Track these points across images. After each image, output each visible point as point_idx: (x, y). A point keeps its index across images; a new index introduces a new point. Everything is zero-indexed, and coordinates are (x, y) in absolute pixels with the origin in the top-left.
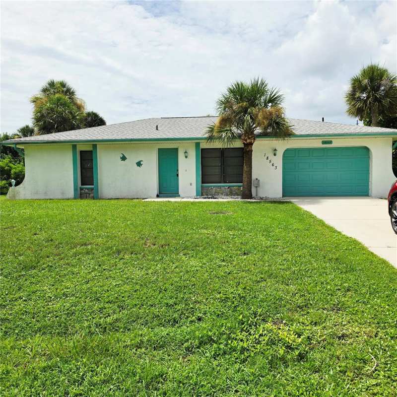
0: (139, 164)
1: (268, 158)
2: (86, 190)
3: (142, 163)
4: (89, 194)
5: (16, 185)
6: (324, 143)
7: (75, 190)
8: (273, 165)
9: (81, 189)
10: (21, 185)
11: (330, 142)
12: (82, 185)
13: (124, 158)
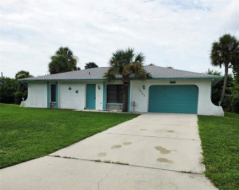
0: (77, 92)
1: (140, 90)
2: (53, 104)
3: (78, 91)
4: (54, 106)
5: (24, 100)
6: (171, 82)
7: (48, 104)
8: (143, 94)
9: (51, 104)
10: (26, 100)
11: (175, 82)
12: (52, 101)
13: (70, 89)
